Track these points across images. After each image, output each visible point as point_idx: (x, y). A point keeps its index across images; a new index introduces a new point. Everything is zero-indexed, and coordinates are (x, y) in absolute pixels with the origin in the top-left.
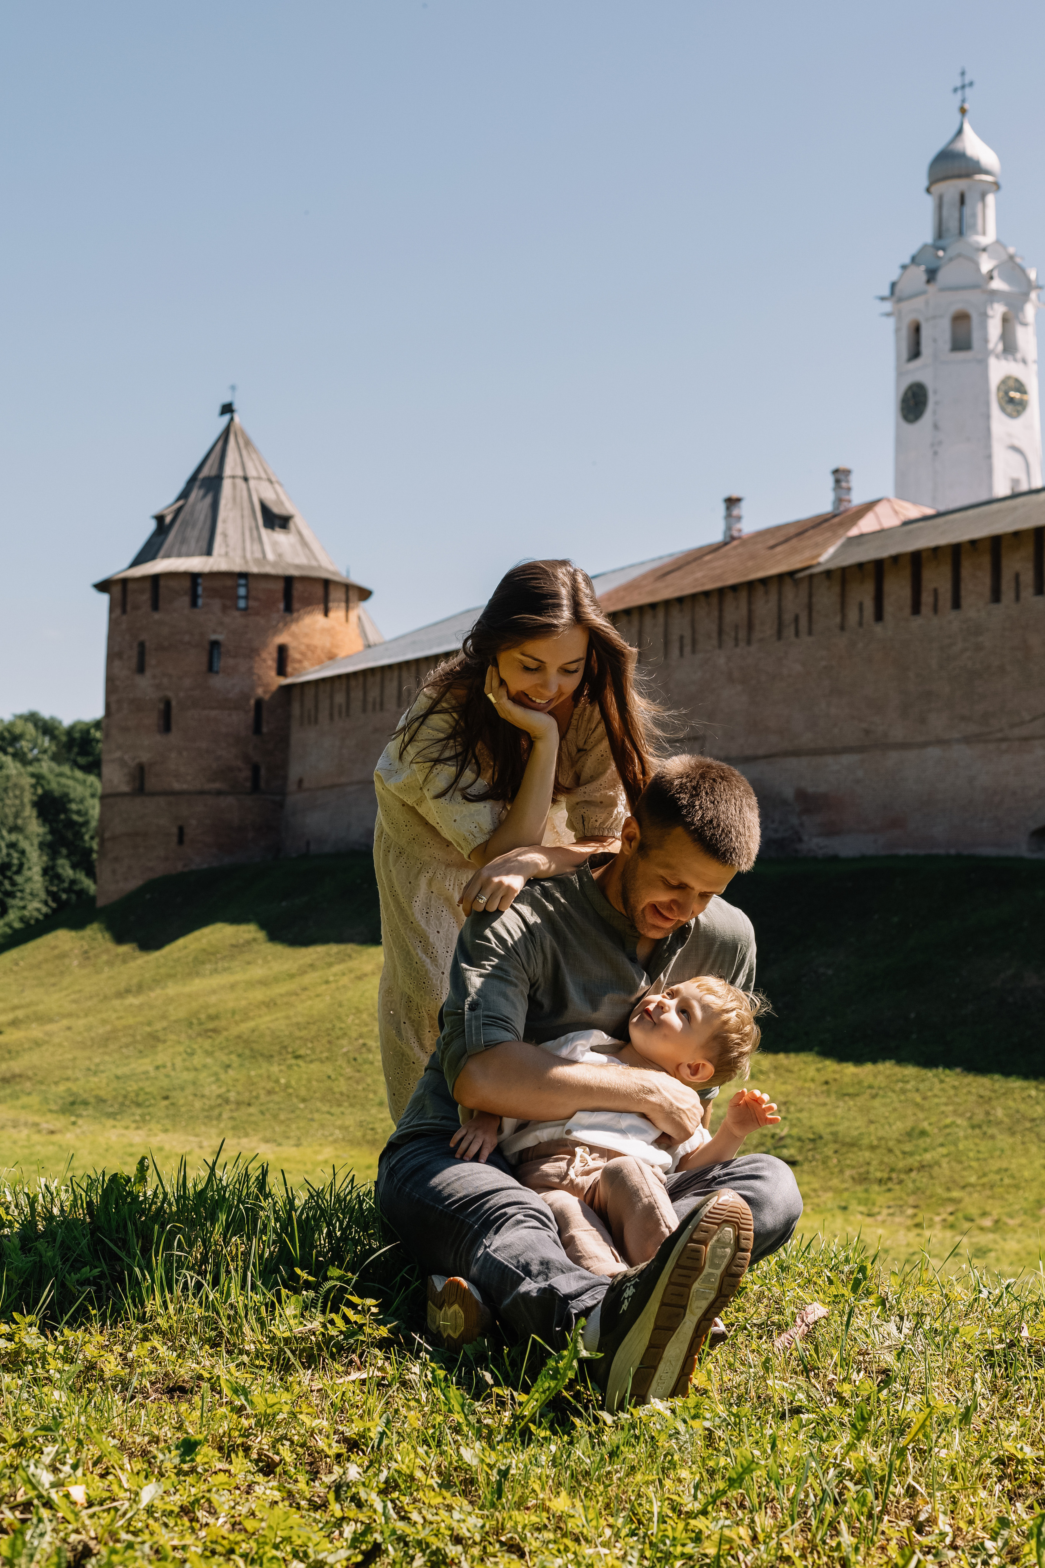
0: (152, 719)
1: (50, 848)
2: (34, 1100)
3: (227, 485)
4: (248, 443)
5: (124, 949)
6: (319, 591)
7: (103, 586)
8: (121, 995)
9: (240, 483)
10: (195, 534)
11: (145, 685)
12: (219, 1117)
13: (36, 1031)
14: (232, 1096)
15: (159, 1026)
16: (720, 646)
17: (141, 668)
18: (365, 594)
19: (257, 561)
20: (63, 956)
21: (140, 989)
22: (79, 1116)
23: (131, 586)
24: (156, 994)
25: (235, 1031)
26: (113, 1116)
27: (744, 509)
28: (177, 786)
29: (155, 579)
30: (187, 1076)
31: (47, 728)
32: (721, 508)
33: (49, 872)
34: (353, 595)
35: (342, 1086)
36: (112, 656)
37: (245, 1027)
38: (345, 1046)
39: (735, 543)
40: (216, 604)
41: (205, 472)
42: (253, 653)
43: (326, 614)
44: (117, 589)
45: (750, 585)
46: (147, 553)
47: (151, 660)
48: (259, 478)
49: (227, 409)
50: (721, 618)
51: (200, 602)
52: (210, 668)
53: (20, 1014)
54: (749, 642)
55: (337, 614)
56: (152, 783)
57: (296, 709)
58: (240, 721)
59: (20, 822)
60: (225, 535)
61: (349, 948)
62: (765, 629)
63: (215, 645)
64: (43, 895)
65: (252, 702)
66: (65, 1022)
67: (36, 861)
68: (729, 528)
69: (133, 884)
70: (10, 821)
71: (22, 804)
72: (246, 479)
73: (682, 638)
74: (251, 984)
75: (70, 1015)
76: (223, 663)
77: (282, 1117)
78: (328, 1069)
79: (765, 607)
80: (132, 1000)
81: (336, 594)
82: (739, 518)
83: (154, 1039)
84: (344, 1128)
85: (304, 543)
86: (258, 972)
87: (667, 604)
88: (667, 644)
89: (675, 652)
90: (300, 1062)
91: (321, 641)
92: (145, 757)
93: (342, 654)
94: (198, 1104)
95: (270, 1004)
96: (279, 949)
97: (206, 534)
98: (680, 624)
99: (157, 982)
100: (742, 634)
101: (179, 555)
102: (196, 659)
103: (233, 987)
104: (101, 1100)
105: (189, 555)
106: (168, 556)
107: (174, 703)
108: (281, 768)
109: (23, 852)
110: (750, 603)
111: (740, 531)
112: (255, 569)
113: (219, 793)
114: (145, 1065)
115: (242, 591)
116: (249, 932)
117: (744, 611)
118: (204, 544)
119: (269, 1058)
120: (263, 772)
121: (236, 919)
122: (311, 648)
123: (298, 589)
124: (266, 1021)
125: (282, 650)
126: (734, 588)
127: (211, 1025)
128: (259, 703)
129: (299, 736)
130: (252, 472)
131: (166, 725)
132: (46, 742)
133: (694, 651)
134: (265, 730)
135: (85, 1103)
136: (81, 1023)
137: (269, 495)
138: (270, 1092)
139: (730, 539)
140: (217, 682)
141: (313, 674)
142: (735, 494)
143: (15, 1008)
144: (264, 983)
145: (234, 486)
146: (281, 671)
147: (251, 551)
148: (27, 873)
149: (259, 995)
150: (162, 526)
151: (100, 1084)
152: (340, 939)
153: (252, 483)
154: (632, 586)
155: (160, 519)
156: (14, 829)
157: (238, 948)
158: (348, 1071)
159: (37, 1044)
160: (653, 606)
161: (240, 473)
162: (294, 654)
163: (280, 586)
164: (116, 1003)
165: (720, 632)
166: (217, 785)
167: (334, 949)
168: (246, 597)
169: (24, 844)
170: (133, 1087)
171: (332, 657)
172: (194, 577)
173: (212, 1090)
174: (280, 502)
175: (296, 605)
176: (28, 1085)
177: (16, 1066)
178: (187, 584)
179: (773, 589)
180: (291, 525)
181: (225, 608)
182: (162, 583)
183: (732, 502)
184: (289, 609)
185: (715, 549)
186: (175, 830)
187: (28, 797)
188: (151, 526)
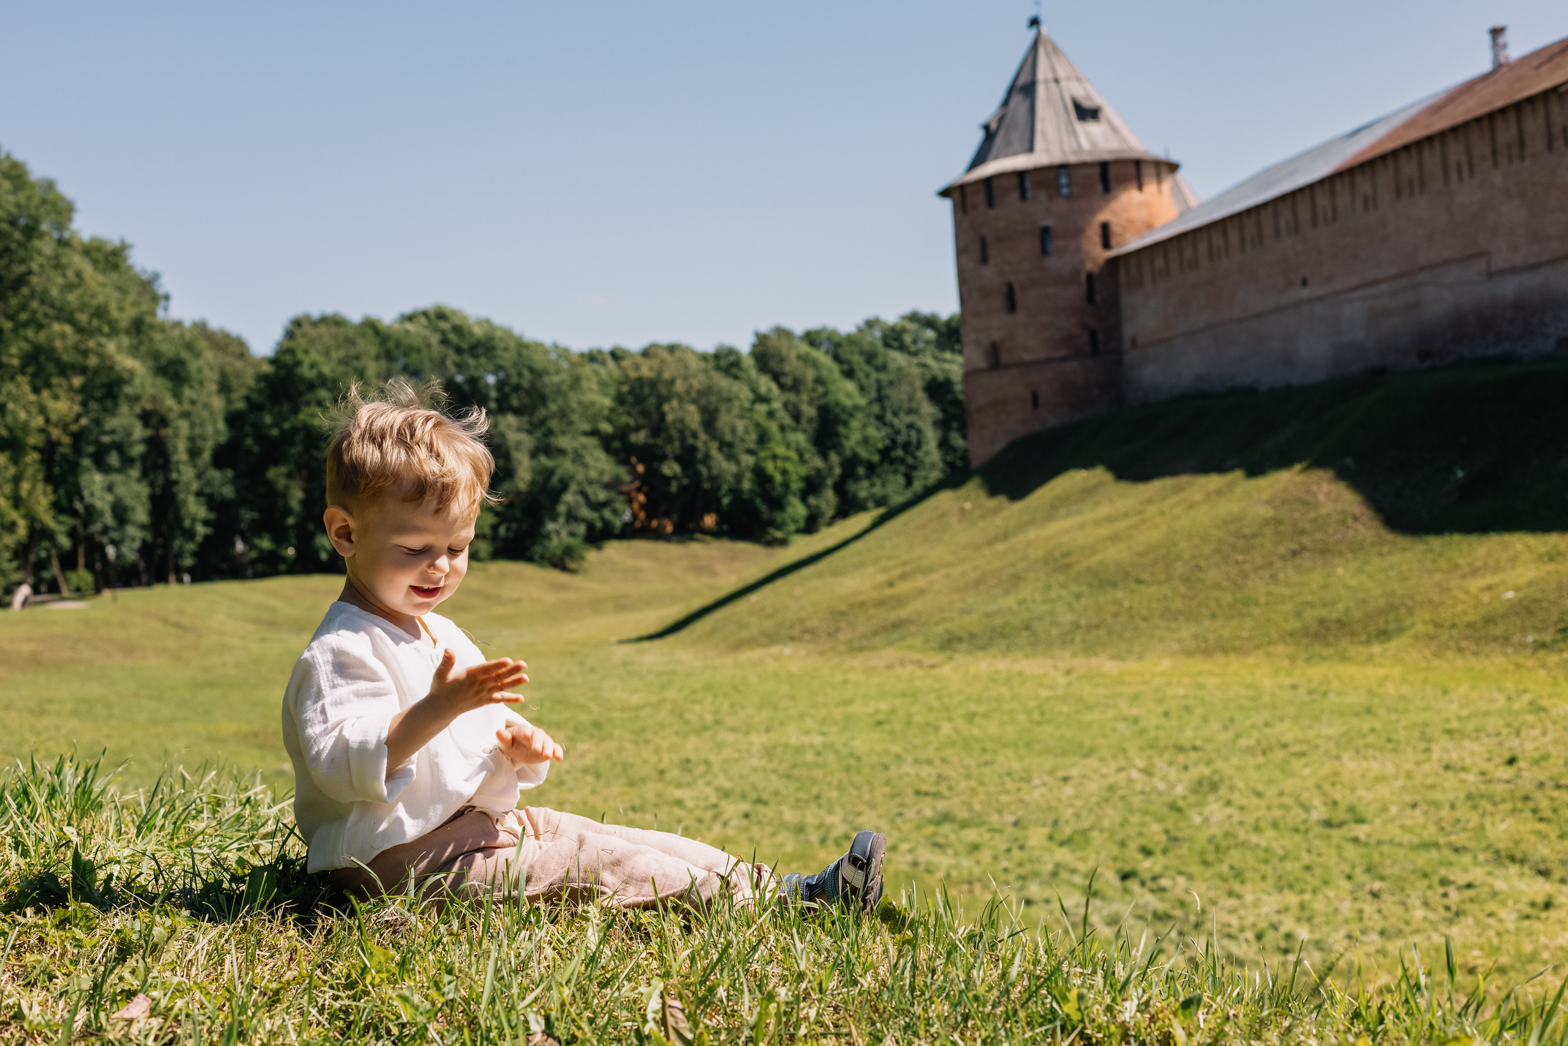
0: (999, 302)
1: (943, 425)
2: (918, 641)
3: (1041, 91)
4: (1056, 49)
5: (993, 503)
6: (1132, 170)
7: (945, 193)
8: (990, 543)
9: (1053, 86)
10: (1018, 136)
11: (990, 274)
12: (1072, 641)
13: (920, 582)
14: (1083, 622)
15: (1021, 566)
16: (1496, 164)
17: (984, 259)
18: (1173, 167)
19: (1075, 152)
20: (944, 515)
21: (1005, 536)
22: (955, 651)
23: (969, 190)
24: (1018, 541)
25: (1085, 564)
26: (982, 648)
27: (1508, 37)
28: (1026, 357)
29: (988, 181)
30: (1045, 608)
31: (929, 322)
32: (1487, 40)
33: (944, 444)
34: (1163, 170)
35: (1178, 604)
36: (961, 252)
37: (1093, 561)
38: (1180, 568)
39: (1503, 70)
40: (1043, 195)
41: (1022, 80)
42: (1078, 232)
43: (1140, 187)
44: (957, 194)
45: (1518, 106)
46: (981, 157)
47: (992, 252)
48: (1068, 79)
49: (1035, 22)
50: (1493, 140)
51: (1029, 195)
52: (1044, 251)
53: (908, 568)
54: (1522, 158)
55: (1150, 188)
56: (1005, 358)
57: (1123, 277)
58: (1075, 293)
59: (914, 406)
60: (1044, 133)
61: (1183, 479)
62: (1536, 143)
63: (1045, 231)
64: (940, 465)
65: (1083, 277)
66: (944, 572)
67: (931, 437)
68: (1496, 57)
69: (999, 446)
70: (906, 406)
71: (915, 390)
72: (1057, 81)
73: (1459, 165)
74: (1097, 523)
75: (948, 565)
76: (1052, 246)
77: (1127, 635)
78: (1166, 590)
79: (1534, 124)
80: (1000, 547)
81: (1148, 171)
82: (1505, 46)
83: (1017, 579)
84: (1180, 641)
85: (1114, 129)
86: (1104, 510)
87: (1442, 135)
88: (1445, 171)
89: (1454, 177)
90: (1142, 586)
91: (1138, 214)
92: (996, 336)
93: (1159, 222)
94: (1054, 631)
95: (1114, 538)
96: (1124, 487)
97: (1027, 135)
98: (1456, 150)
99: (1021, 528)
100: (1515, 151)
101: (1007, 155)
102: (1031, 245)
103: (1082, 526)
104: (972, 636)
105: (1015, 154)
106: (996, 158)
107: (1017, 287)
108: (1115, 331)
109: (919, 431)
110: (1519, 121)
111: (1507, 57)
112: (1072, 159)
113: (1063, 359)
114: (1010, 602)
115: (1064, 180)
116: (1099, 475)
117: (1514, 130)
118: (1026, 144)
119: (1114, 585)
120: (1101, 337)
121: (1088, 465)
122: (1131, 222)
123: (1113, 172)
124: (1114, 554)
125: (1105, 228)
126: (1503, 111)
127: (1064, 561)
128: (1090, 277)
129: (1128, 300)
130: (1061, 74)
131: (1011, 304)
132: (930, 334)
133: (1472, 173)
134: (1098, 297)
135: (960, 639)
136: (956, 571)
137: (1078, 91)
138: (1116, 615)
139: (1498, 67)
140: (1051, 262)
141: (1134, 243)
142: (1498, 23)
143: (905, 563)
144: (1110, 519)
145: (1048, 90)
146: (1106, 244)
147: (1069, 143)
148: (925, 448)
149: (1105, 530)
150: (990, 134)
151: (971, 622)
152: (1173, 472)
153: (1063, 84)
154: (1411, 123)
155: (986, 128)
156: (911, 412)
157: (1087, 493)
158: (1183, 589)
159: (921, 592)
160: (1429, 139)
161: (1050, 76)
162: (1115, 229)
163: (1096, 171)
164: (987, 551)
165: (1495, 153)
166: (1062, 352)
167: (1167, 482)
168: (1069, 185)
169: (921, 424)
170: (999, 621)
171: (1149, 227)
172: (1021, 175)
173: (1066, 617)
174: (1089, 97)
175: (1113, 184)
176: (913, 629)
177: (904, 613)
178: (1015, 181)
179: (1540, 106)
180: (1101, 116)
181: (1050, 198)
182: (995, 183)
183: (1496, 32)
184: (1107, 189)
185: (1485, 78)
186: (1028, 396)
187: (919, 384)
188: (979, 136)
